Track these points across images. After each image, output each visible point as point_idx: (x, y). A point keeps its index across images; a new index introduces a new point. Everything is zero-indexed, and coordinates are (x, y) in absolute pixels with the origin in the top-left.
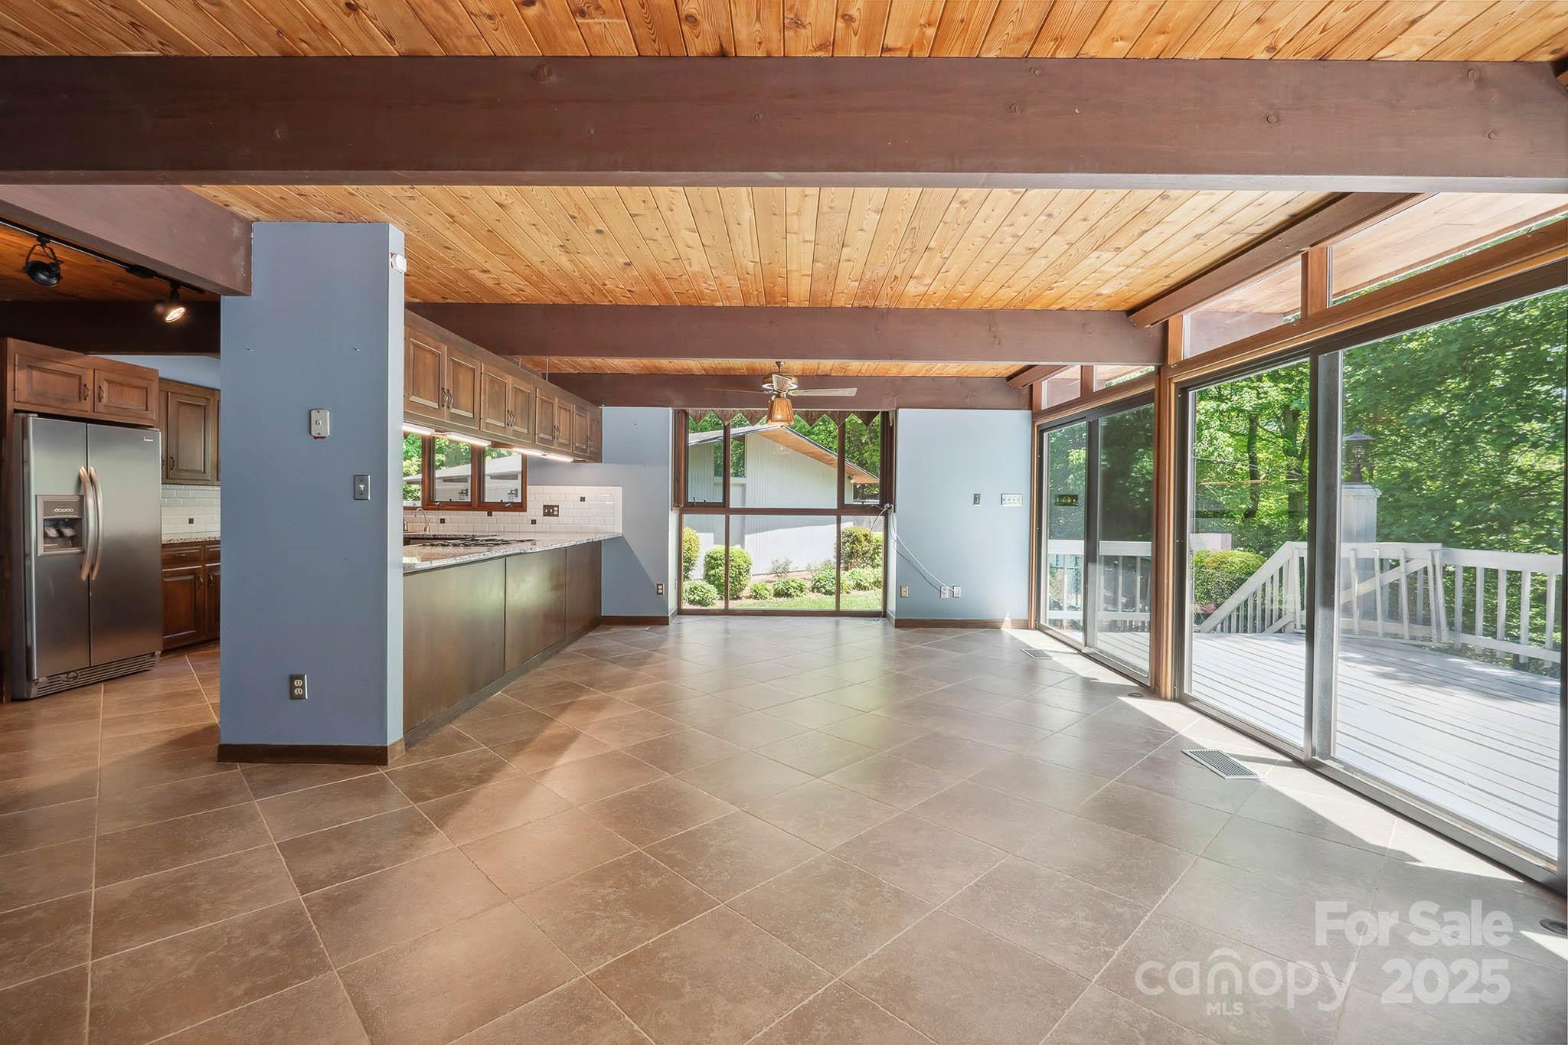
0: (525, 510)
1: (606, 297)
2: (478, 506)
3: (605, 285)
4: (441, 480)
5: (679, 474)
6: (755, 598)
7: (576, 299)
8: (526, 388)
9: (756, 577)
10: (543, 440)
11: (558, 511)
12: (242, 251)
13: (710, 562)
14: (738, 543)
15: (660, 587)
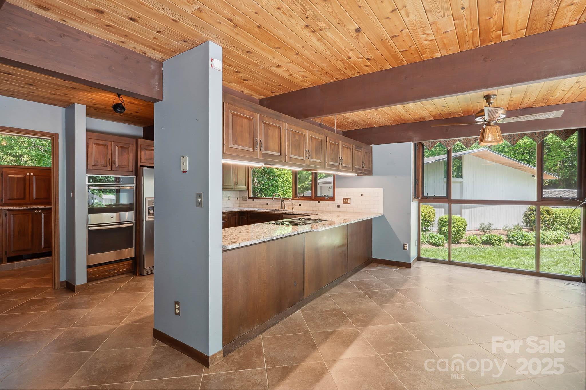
0: (334, 201)
1: (354, 69)
2: (314, 198)
3: (350, 58)
4: (322, 183)
5: (418, 180)
6: (469, 244)
7: (339, 77)
8: (319, 137)
9: (470, 231)
10: (331, 166)
11: (350, 201)
12: (157, 77)
13: (441, 223)
14: (458, 214)
15: (405, 246)
